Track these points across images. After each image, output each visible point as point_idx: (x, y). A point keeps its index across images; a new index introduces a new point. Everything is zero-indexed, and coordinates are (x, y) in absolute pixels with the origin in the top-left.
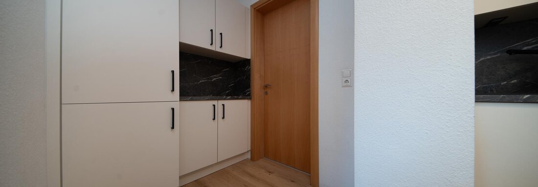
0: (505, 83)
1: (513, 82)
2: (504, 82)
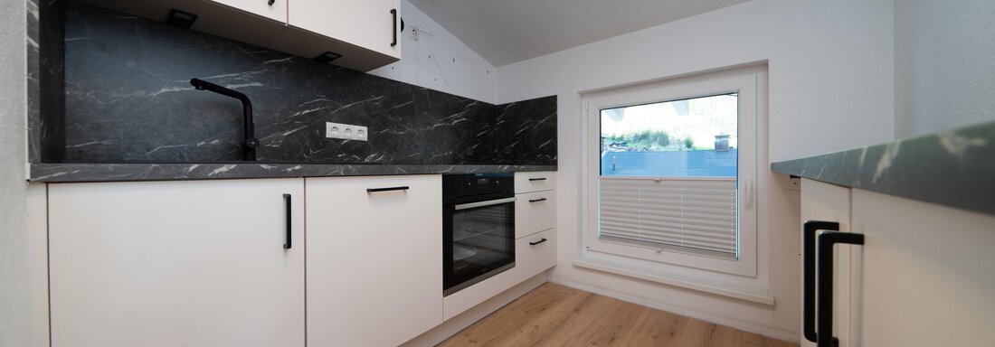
0: (203, 143)
1: (214, 142)
2: (200, 142)
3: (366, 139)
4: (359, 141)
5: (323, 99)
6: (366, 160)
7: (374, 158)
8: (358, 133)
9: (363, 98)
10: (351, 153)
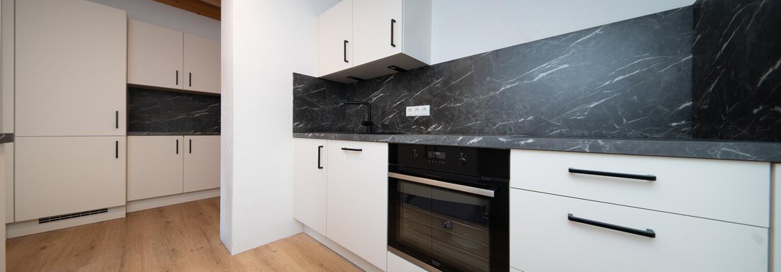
3: (429, 115)
4: (424, 117)
5: (406, 93)
6: (429, 130)
7: (435, 128)
8: (423, 111)
9: (428, 84)
10: (420, 125)
